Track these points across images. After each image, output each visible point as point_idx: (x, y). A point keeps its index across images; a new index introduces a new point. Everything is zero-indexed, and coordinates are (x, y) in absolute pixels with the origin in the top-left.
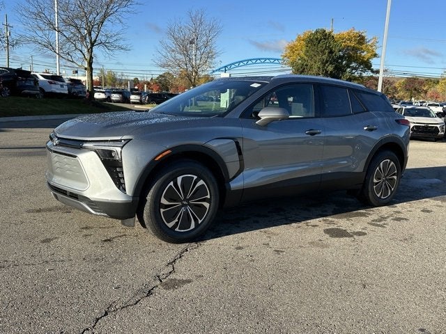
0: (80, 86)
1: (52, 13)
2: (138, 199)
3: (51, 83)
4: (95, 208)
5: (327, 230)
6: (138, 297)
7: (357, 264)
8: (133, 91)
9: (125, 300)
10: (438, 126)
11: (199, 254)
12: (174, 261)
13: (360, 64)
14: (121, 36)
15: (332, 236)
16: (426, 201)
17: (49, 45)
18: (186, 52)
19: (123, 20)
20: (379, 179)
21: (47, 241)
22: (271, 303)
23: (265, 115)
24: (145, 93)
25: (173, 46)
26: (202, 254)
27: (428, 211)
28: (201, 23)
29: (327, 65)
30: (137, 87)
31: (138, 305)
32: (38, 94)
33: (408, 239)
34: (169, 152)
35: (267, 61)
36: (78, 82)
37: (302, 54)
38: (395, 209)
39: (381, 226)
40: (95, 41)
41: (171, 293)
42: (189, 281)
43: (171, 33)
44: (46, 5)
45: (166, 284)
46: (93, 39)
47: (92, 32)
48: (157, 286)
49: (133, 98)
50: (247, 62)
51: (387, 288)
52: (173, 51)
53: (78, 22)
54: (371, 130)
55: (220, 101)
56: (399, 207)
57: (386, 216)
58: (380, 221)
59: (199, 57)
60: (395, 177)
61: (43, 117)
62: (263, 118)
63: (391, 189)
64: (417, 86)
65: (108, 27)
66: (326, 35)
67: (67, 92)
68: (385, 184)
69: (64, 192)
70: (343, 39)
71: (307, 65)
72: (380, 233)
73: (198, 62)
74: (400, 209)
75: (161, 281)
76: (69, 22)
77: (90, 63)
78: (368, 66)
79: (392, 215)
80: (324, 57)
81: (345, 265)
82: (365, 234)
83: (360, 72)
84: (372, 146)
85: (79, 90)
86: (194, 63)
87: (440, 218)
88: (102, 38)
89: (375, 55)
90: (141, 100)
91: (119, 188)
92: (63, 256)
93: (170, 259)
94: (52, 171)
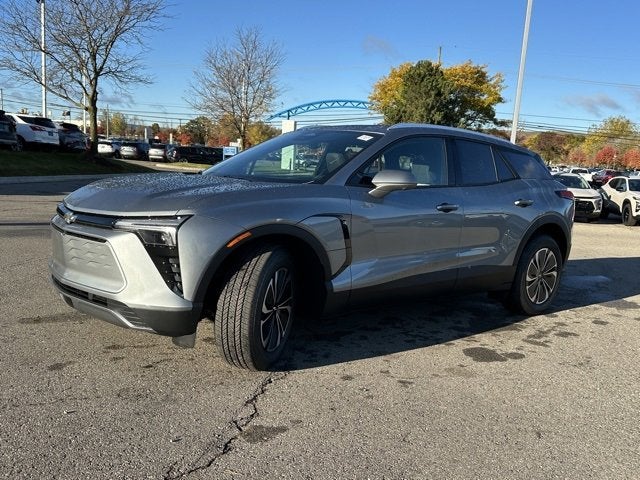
0: (76, 134)
1: (37, 27)
2: (201, 305)
3: (34, 129)
4: (134, 320)
5: (468, 350)
6: (210, 456)
7: (521, 402)
8: (153, 144)
9: (191, 459)
10: (593, 201)
11: (290, 386)
12: (255, 398)
13: (479, 112)
14: (139, 62)
15: (477, 359)
16: (595, 309)
17: (33, 73)
18: (233, 89)
19: (142, 40)
20: (535, 276)
21: (57, 367)
22: (410, 462)
23: (381, 182)
24: (171, 146)
25: (214, 79)
26: (295, 387)
27: (602, 323)
28: (255, 48)
29: (433, 112)
30: (158, 137)
31: (213, 466)
32: (15, 145)
33: (585, 363)
34: (248, 234)
35: (349, 104)
36: (73, 128)
37: (398, 96)
38: (556, 320)
39: (543, 344)
40: (101, 68)
41: (259, 449)
42: (283, 429)
43: (211, 61)
44: (28, 14)
45: (248, 434)
46: (98, 66)
47: (97, 56)
48: (236, 438)
49: (154, 152)
50: (321, 104)
51: (571, 437)
52: (214, 86)
53: (76, 40)
54: (524, 205)
55: (280, 160)
56: (562, 316)
57: (545, 329)
58: (540, 337)
59: (251, 96)
60: (555, 273)
61: (23, 179)
62: (379, 186)
63: (549, 290)
64: (555, 143)
65: (120, 48)
66: (432, 70)
67: (57, 143)
68: (542, 283)
69: (83, 295)
70: (455, 76)
71: (405, 112)
72: (544, 355)
73: (250, 103)
74: (563, 320)
75: (240, 430)
76: (63, 40)
77: (93, 101)
78: (488, 114)
79: (553, 329)
80: (430, 101)
81: (504, 402)
82: (522, 356)
83: (478, 123)
84: (525, 229)
85: (75, 140)
86: (244, 105)
87: (621, 333)
88: (111, 64)
89: (500, 100)
90: (164, 156)
91: (172, 289)
92: (85, 391)
93: (247, 395)
94: (64, 263)
